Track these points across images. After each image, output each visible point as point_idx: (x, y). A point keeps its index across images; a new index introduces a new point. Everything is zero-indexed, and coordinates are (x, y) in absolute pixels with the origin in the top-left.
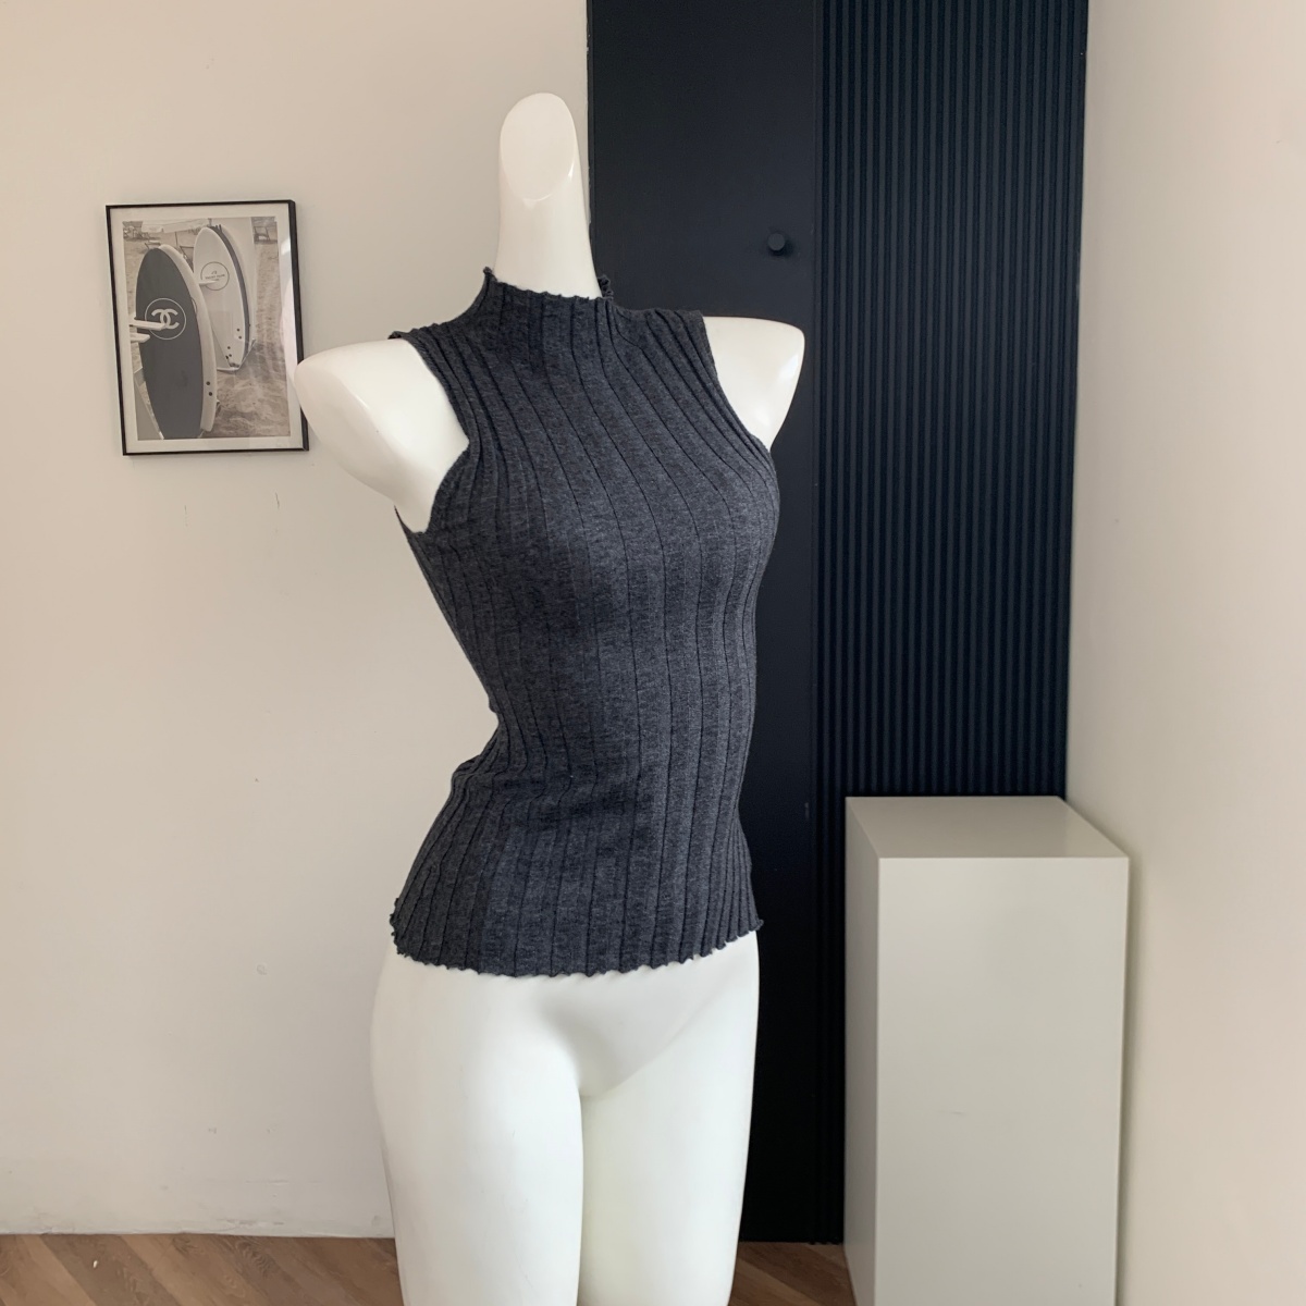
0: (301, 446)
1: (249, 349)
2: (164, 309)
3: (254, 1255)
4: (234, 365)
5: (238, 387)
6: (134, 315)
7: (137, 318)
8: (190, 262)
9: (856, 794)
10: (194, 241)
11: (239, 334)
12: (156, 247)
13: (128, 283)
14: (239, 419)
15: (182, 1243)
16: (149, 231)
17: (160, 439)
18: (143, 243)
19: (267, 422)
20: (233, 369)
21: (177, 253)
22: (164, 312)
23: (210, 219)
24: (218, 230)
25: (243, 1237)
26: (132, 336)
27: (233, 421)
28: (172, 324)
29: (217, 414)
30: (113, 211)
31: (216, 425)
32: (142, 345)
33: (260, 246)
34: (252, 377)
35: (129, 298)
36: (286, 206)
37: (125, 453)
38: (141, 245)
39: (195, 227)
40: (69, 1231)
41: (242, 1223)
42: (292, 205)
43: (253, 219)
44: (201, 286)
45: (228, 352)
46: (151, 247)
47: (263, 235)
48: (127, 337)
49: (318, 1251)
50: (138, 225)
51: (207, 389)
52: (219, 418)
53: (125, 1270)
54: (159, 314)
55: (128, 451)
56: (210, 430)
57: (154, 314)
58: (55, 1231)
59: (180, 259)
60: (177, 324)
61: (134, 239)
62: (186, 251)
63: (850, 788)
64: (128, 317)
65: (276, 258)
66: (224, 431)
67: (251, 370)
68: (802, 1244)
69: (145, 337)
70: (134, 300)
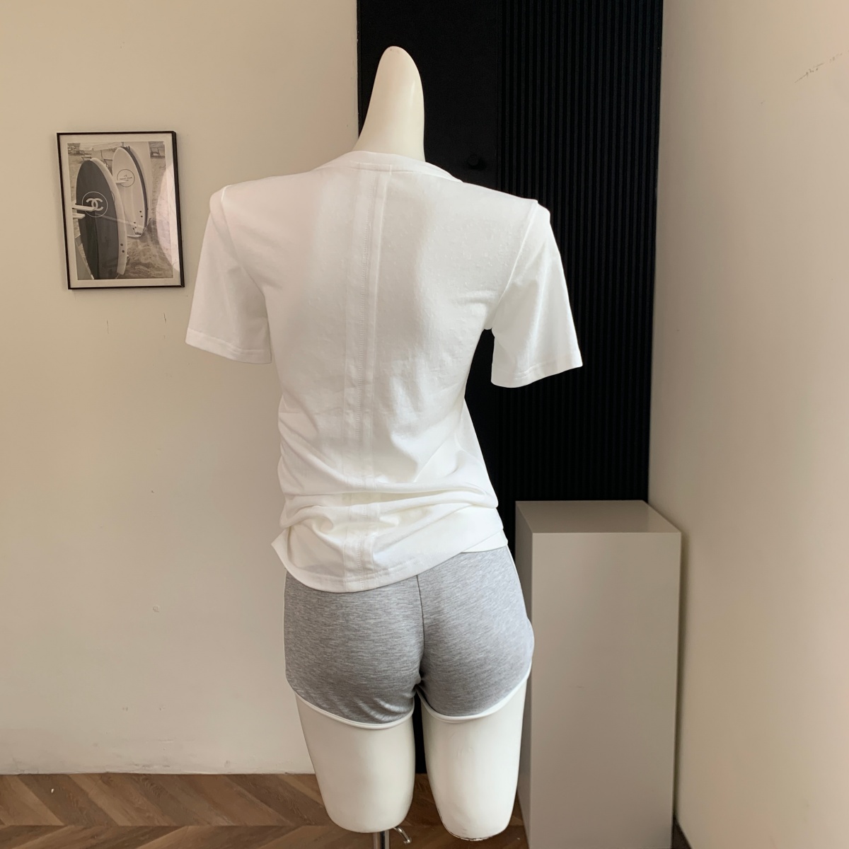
0: (179, 284)
1: (148, 224)
2: (93, 198)
3: (152, 785)
4: (137, 233)
5: (140, 247)
6: (75, 202)
7: (77, 204)
8: (110, 169)
9: (522, 499)
10: (113, 156)
11: (141, 214)
12: (89, 159)
13: (71, 182)
14: (141, 267)
15: (107, 779)
16: (84, 150)
17: (91, 279)
18: (80, 157)
19: (158, 269)
20: (138, 236)
21: (102, 163)
22: (94, 200)
23: (123, 143)
24: (128, 149)
25: (144, 774)
26: (74, 215)
27: (138, 268)
28: (99, 207)
29: (127, 264)
30: (61, 137)
31: (126, 271)
32: (80, 220)
33: (155, 160)
34: (150, 242)
35: (72, 191)
36: (169, 136)
37: (69, 288)
38: (79, 158)
39: (113, 147)
40: (36, 773)
41: (144, 766)
42: (174, 134)
43: (149, 143)
44: (117, 184)
45: (136, 225)
46: (86, 159)
47: (156, 154)
48: (71, 215)
49: (192, 782)
50: (77, 145)
51: (121, 248)
52: (129, 266)
53: (71, 794)
54: (90, 202)
55: (72, 287)
56: (122, 273)
57: (88, 201)
58: (26, 772)
59: (104, 167)
60: (102, 208)
61: (75, 154)
62: (108, 162)
63: (517, 494)
64: (71, 203)
65: (164, 168)
66: (132, 275)
67: (148, 236)
69: (82, 216)
70: (75, 192)
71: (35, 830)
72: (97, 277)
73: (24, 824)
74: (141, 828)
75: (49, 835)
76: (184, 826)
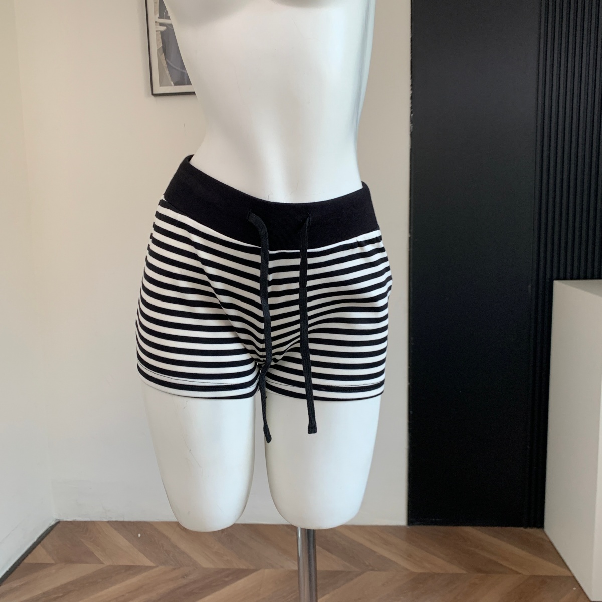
6: (158, 15)
7: (159, 18)
9: (558, 279)
17: (171, 85)
26: (156, 28)
32: (162, 33)
35: (155, 6)
37: (153, 94)
40: (121, 519)
48: (154, 28)
53: (156, 538)
58: (114, 519)
63: (555, 275)
64: (154, 16)
68: (519, 528)
69: (163, 28)
70: (158, 7)
71: (132, 570)
72: (176, 84)
73: (121, 564)
74: (224, 570)
75: (145, 574)
76: (260, 569)
